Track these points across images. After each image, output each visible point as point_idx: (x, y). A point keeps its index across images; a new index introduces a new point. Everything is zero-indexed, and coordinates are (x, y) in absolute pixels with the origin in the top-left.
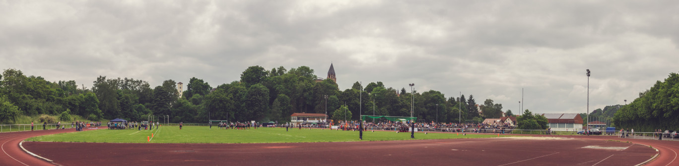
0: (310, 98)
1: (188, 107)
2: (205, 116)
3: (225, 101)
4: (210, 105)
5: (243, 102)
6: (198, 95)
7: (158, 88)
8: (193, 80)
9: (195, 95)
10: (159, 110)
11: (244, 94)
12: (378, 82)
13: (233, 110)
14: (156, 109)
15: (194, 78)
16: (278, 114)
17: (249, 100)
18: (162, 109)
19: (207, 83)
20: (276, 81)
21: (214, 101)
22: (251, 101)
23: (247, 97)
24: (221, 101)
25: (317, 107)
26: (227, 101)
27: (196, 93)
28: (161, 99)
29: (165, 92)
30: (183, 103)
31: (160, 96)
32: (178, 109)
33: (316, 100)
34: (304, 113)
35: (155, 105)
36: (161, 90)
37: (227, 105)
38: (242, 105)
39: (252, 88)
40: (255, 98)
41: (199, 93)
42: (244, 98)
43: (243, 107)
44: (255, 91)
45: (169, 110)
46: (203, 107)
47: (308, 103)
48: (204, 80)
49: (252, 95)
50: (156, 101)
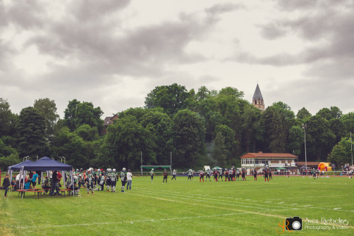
0: (262, 131)
1: (79, 145)
2: (110, 159)
3: (143, 135)
4: (119, 142)
5: (168, 137)
6: (88, 125)
7: (27, 112)
8: (73, 104)
9: (82, 126)
10: (30, 149)
11: (168, 124)
12: (331, 108)
13: (155, 150)
14: (24, 146)
15: (75, 100)
16: (223, 155)
17: (179, 134)
18: (34, 148)
19: (99, 108)
20: (208, 105)
21: (125, 135)
22: (181, 135)
23: (174, 128)
24: (137, 135)
25: (274, 143)
26: (147, 135)
27: (82, 123)
28: (35, 129)
29: (41, 118)
30: (71, 137)
31: (33, 124)
32: (62, 148)
33: (271, 133)
34: (261, 153)
35: (23, 141)
36: (34, 114)
37: (147, 141)
38: (168, 142)
39: (180, 115)
40: (187, 130)
41: (87, 123)
42: (169, 130)
43: (170, 144)
44: (186, 120)
45: (47, 149)
46: (104, 144)
47: (258, 138)
48: (93, 104)
49: (182, 126)
50: (22, 133)
